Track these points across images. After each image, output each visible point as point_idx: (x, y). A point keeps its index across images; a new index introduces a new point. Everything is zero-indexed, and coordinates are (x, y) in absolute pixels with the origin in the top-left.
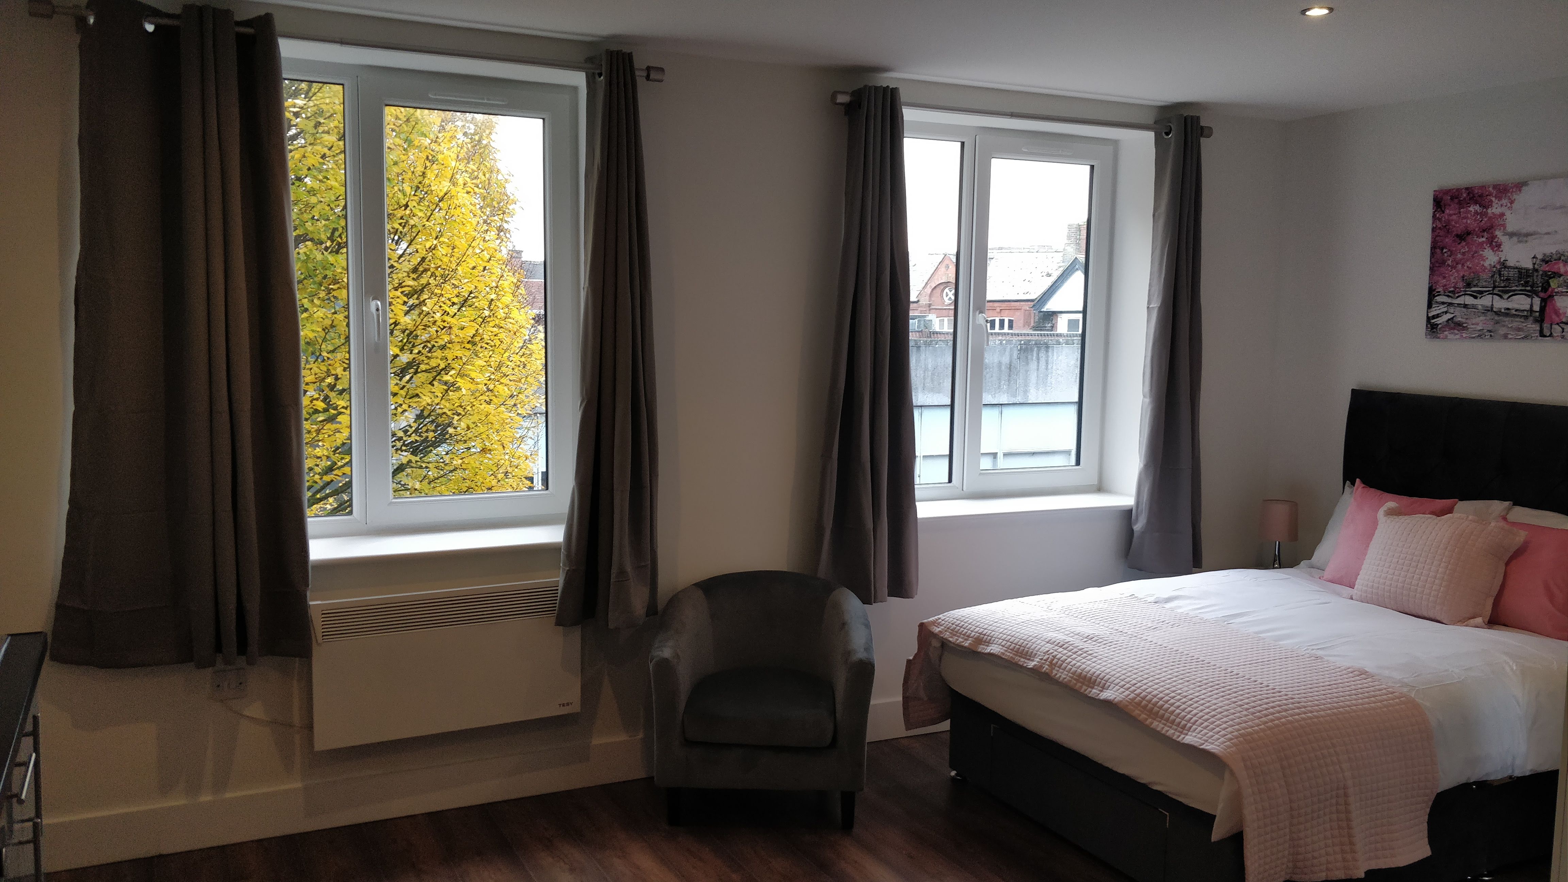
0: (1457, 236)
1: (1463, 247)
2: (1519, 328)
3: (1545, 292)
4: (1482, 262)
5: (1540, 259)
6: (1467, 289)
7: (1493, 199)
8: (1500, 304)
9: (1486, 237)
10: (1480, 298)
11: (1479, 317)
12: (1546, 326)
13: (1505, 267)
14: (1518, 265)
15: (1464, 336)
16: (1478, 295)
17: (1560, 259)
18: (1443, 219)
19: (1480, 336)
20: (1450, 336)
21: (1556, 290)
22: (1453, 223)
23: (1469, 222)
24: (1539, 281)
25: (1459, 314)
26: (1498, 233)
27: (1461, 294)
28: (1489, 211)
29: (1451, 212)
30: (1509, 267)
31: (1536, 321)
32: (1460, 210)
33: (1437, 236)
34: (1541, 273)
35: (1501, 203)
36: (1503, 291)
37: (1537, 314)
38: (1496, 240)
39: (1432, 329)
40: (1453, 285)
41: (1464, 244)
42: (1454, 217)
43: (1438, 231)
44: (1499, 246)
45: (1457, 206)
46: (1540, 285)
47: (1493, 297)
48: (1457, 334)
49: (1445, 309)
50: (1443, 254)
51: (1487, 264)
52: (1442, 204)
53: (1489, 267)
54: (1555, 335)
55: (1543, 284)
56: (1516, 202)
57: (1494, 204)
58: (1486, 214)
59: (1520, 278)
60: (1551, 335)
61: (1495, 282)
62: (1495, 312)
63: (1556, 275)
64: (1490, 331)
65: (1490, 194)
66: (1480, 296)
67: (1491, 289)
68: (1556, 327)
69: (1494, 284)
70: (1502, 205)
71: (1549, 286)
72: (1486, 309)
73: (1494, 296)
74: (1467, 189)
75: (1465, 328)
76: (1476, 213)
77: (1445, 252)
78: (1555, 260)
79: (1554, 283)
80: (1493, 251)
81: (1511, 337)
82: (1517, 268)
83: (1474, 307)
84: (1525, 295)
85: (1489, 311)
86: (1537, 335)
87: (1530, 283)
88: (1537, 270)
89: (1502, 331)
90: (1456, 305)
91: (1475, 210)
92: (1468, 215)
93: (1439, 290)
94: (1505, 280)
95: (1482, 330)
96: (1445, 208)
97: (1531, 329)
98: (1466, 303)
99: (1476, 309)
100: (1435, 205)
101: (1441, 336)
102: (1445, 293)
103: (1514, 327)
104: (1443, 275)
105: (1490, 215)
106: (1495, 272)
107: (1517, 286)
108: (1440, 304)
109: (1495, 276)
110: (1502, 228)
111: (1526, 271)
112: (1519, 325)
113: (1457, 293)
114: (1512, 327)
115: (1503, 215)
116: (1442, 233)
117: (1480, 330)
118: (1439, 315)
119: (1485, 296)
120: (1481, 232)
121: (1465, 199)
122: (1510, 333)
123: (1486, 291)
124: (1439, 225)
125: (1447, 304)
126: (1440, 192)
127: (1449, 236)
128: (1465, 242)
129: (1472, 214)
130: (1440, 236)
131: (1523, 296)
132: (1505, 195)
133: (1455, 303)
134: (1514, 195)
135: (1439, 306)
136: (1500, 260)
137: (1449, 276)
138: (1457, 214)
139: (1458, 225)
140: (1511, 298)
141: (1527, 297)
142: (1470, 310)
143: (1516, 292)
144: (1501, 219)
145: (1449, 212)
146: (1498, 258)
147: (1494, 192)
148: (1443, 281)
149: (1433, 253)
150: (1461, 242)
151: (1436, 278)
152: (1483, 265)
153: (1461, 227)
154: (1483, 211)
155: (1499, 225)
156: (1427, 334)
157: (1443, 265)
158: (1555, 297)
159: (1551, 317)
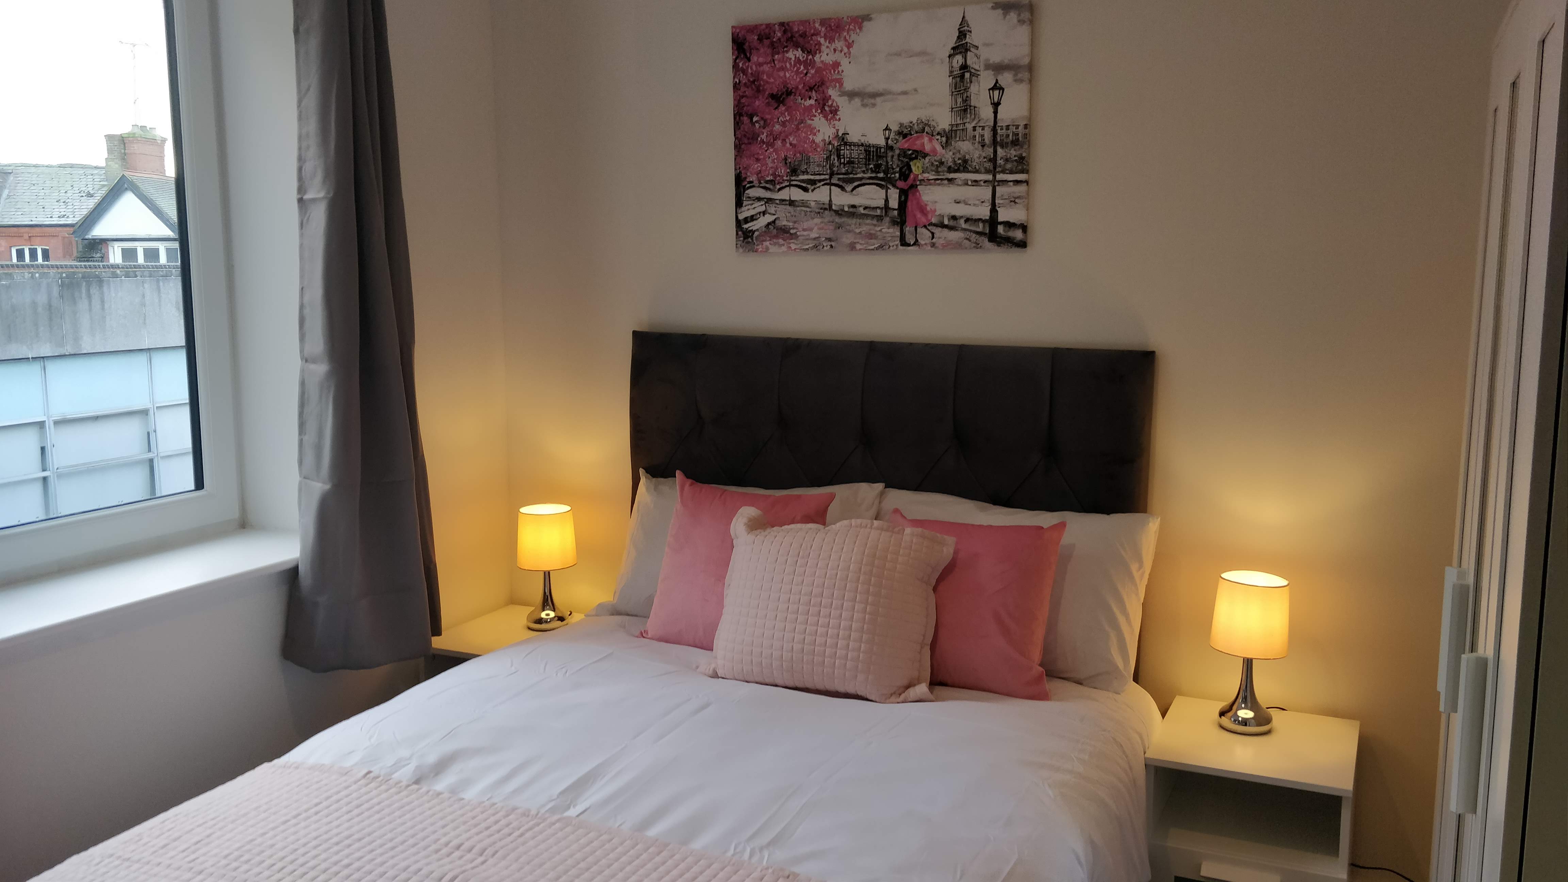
0: (773, 96)
1: (782, 114)
2: (871, 234)
3: (905, 180)
4: (811, 137)
5: (895, 132)
6: (793, 178)
7: (822, 40)
8: (841, 199)
9: (815, 98)
10: (813, 191)
11: (813, 219)
12: (908, 229)
13: (846, 144)
15: (793, 248)
16: (809, 186)
17: (923, 131)
18: (750, 70)
19: (816, 247)
20: (773, 249)
21: (920, 177)
22: (765, 77)
23: (788, 75)
25: (784, 216)
26: (831, 92)
27: (784, 185)
28: (817, 58)
29: (761, 60)
30: (851, 144)
31: (894, 223)
32: (773, 56)
33: (742, 97)
34: (897, 152)
35: (833, 46)
36: (844, 180)
37: (896, 213)
38: (830, 103)
39: (745, 239)
40: (771, 172)
41: (783, 109)
42: (766, 68)
43: (743, 89)
44: (835, 111)
45: (769, 51)
46: (898, 169)
47: (830, 190)
48: (783, 245)
49: (763, 208)
50: (753, 124)
51: (818, 139)
52: (746, 47)
53: (821, 144)
54: (922, 242)
55: (901, 169)
56: (855, 46)
57: (823, 48)
58: (812, 63)
59: (868, 159)
60: (916, 243)
61: (832, 166)
62: (835, 211)
63: (920, 154)
64: (829, 240)
65: (817, 33)
66: (813, 187)
67: (827, 177)
68: (924, 230)
69: (830, 169)
70: (835, 50)
71: (910, 170)
72: (822, 206)
73: (833, 188)
74: (782, 24)
75: (794, 236)
76: (798, 61)
77: (757, 122)
78: (917, 132)
79: (916, 167)
80: (827, 120)
81: (861, 247)
82: (862, 145)
83: (804, 204)
84: (877, 185)
85: (825, 209)
86: (897, 243)
87: (883, 168)
88: (891, 148)
89: (847, 239)
90: (778, 202)
91: (796, 57)
92: (786, 65)
93: (751, 180)
94: (847, 164)
95: (818, 238)
96: (751, 54)
97: (887, 235)
98: (792, 199)
99: (808, 207)
100: (735, 48)
101: (760, 248)
102: (761, 183)
103: (863, 232)
104: (755, 156)
105: (819, 65)
106: (831, 151)
107: (864, 172)
108: (754, 200)
109: (832, 157)
110: (837, 84)
111: (877, 150)
112: (870, 230)
113: (778, 184)
114: (860, 233)
115: (836, 65)
116: (749, 92)
117: (815, 239)
118: (754, 218)
119: (819, 187)
120: (807, 90)
121: (779, 39)
122: (858, 242)
123: (820, 181)
124: (744, 80)
125: (765, 200)
126: (742, 28)
127: (760, 97)
128: (784, 105)
129: (793, 63)
130: (746, 96)
131: (874, 186)
132: (839, 35)
133: (775, 198)
134: (852, 35)
135: (752, 204)
136: (837, 133)
137: (764, 159)
138: (770, 63)
139: (772, 80)
140: (857, 189)
141: (881, 187)
142: (798, 208)
143: (864, 181)
144: (834, 71)
145: (758, 60)
146: (834, 131)
147: (823, 29)
148: (757, 166)
149: (738, 123)
150: (779, 106)
151: (745, 161)
152: (813, 141)
153: (777, 83)
154: (807, 59)
155: (833, 80)
156: (739, 246)
157: (755, 142)
158: (917, 187)
159: (915, 216)
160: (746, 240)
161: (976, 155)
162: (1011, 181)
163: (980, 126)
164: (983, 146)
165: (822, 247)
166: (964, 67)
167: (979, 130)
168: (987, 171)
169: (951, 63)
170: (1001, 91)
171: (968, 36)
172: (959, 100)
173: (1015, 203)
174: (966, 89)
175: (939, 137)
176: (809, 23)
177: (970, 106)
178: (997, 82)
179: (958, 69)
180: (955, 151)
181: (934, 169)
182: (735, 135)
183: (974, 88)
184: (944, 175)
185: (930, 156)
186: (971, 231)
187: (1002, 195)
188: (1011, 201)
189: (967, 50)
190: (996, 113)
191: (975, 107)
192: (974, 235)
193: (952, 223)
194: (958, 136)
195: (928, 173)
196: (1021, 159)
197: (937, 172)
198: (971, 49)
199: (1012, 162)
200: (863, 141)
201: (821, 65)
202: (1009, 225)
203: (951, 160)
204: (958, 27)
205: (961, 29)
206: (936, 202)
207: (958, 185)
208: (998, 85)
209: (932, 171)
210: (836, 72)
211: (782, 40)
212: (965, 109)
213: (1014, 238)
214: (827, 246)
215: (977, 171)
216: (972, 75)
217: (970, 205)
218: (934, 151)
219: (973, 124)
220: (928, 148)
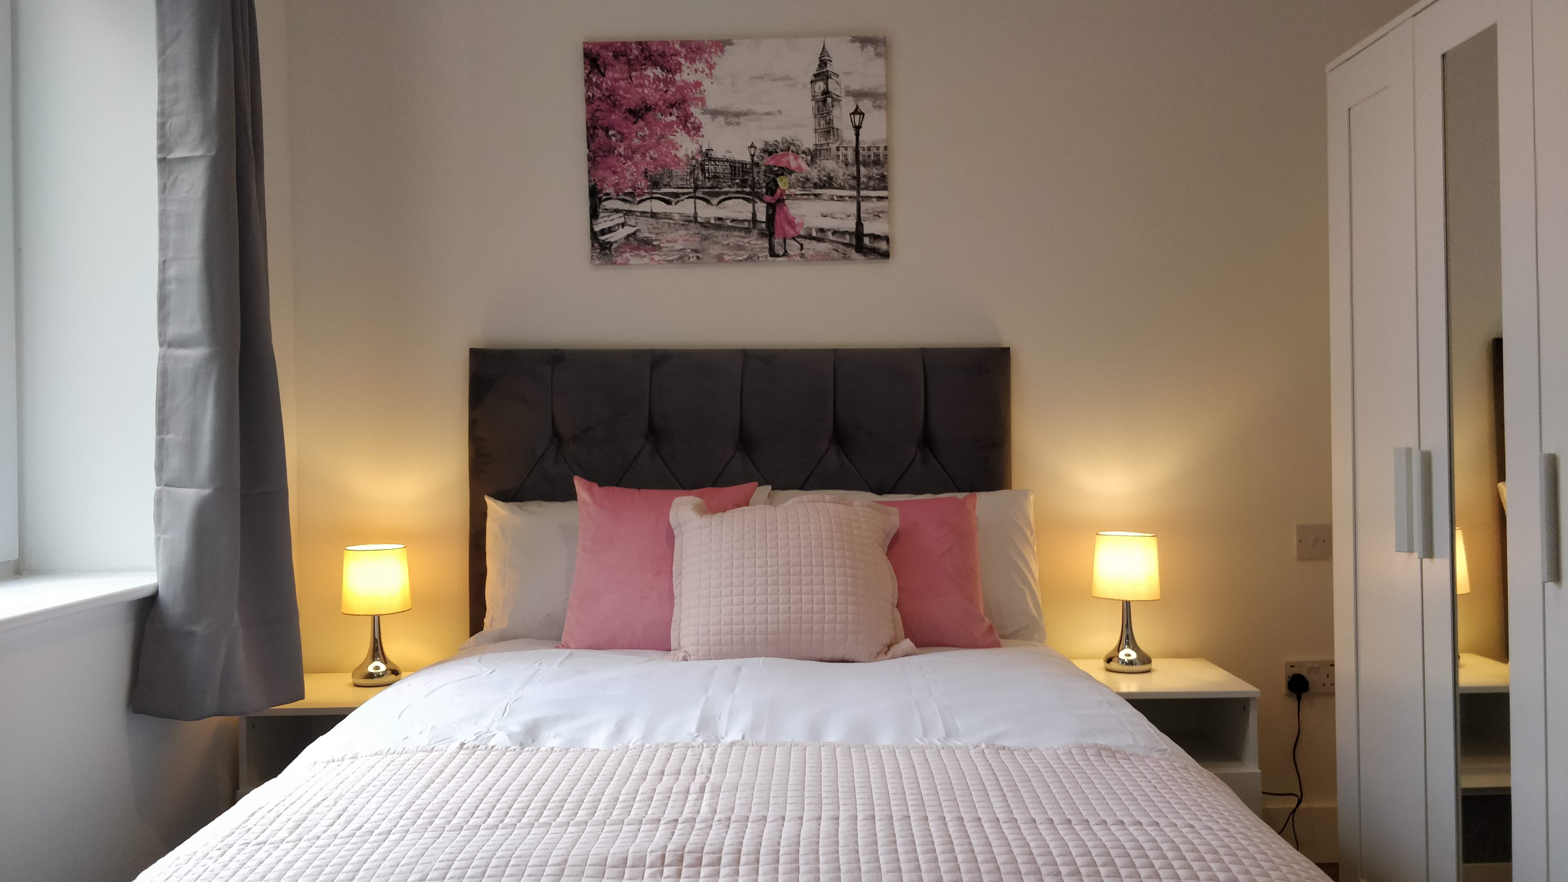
0: (630, 111)
1: (641, 129)
3: (772, 195)
4: (673, 152)
5: (760, 150)
6: (655, 191)
7: (682, 61)
8: (707, 212)
9: (676, 115)
10: (676, 203)
11: (677, 230)
12: (777, 241)
13: (710, 159)
14: (728, 156)
16: (672, 199)
17: (789, 149)
18: (604, 85)
19: (681, 258)
20: (634, 261)
21: (787, 192)
22: (622, 92)
23: (646, 91)
24: (761, 179)
26: (692, 109)
27: (644, 197)
28: (677, 77)
29: (616, 76)
30: (715, 160)
31: (762, 235)
32: (630, 73)
33: (597, 110)
34: (763, 168)
35: (694, 67)
36: (709, 194)
37: (764, 225)
38: (692, 120)
39: (601, 251)
40: (630, 185)
41: (643, 123)
42: (622, 84)
43: (597, 103)
44: (697, 128)
45: (626, 68)
46: (764, 185)
47: (695, 203)
48: (645, 256)
49: (622, 220)
50: (609, 137)
51: (681, 154)
52: (599, 62)
53: (684, 159)
54: (790, 253)
55: (767, 184)
56: (716, 67)
57: (683, 68)
58: (673, 82)
59: (733, 174)
60: (786, 254)
61: (696, 180)
62: (701, 223)
63: (786, 171)
64: (695, 251)
65: (677, 54)
66: (676, 200)
67: (691, 190)
68: (793, 242)
69: (694, 182)
70: (696, 71)
71: (777, 186)
72: (687, 218)
73: (697, 201)
74: (639, 43)
75: (658, 248)
76: (657, 79)
77: (613, 135)
78: (782, 151)
79: (783, 183)
80: (689, 136)
81: (729, 258)
82: (727, 161)
83: (667, 216)
84: (744, 199)
85: (691, 221)
86: (766, 254)
87: (749, 182)
88: (757, 165)
89: (715, 250)
90: (638, 214)
91: (654, 75)
92: (644, 82)
93: (608, 192)
94: (712, 178)
95: (683, 249)
96: (605, 69)
97: (756, 246)
98: (654, 211)
99: (671, 219)
100: (588, 63)
101: (619, 260)
102: (619, 195)
103: (731, 244)
104: (612, 169)
105: (679, 83)
106: (695, 166)
107: (730, 186)
108: (611, 212)
109: (696, 172)
110: (700, 103)
111: (743, 166)
112: (738, 241)
113: (638, 196)
114: (728, 244)
115: (698, 84)
116: (603, 106)
117: (681, 250)
118: (612, 229)
119: (682, 200)
120: (667, 107)
121: (637, 57)
122: (726, 254)
123: (684, 194)
124: (598, 94)
125: (624, 212)
126: (595, 44)
127: (617, 111)
128: (643, 120)
129: (651, 81)
130: (601, 110)
131: (741, 200)
132: (700, 57)
133: (635, 210)
134: (714, 57)
135: (609, 216)
136: (701, 149)
137: (622, 171)
138: (627, 79)
139: (629, 96)
140: (723, 203)
141: (747, 201)
142: (661, 221)
143: (730, 195)
144: (696, 90)
145: (613, 75)
146: (697, 146)
147: (683, 50)
148: (614, 179)
149: (592, 136)
150: (637, 121)
151: (600, 173)
152: (676, 156)
153: (635, 99)
154: (667, 77)
155: (695, 99)
156: (595, 257)
157: (611, 155)
158: (784, 202)
159: (783, 229)
160: (603, 252)
161: (840, 174)
162: (874, 197)
163: (843, 147)
164: (847, 165)
165: (687, 258)
166: (826, 93)
167: (842, 150)
168: (852, 188)
169: (813, 88)
170: (862, 116)
171: (828, 65)
172: (822, 122)
173: (879, 216)
174: (828, 113)
175: (804, 156)
176: (668, 44)
177: (833, 128)
178: (857, 107)
179: (820, 94)
180: (820, 169)
181: (800, 184)
182: (588, 148)
183: (835, 112)
184: (810, 191)
185: (796, 172)
186: (838, 243)
187: (866, 210)
188: (875, 215)
189: (828, 77)
190: (857, 135)
191: (837, 129)
192: (841, 247)
193: (820, 235)
194: (822, 155)
195: (795, 188)
196: (883, 178)
197: (804, 188)
198: (832, 77)
199: (875, 180)
200: (728, 158)
201: (682, 84)
202: (875, 237)
203: (816, 177)
204: (819, 56)
205: (822, 59)
206: (803, 216)
207: (825, 200)
208: (858, 110)
209: (798, 186)
210: (698, 91)
211: (640, 58)
212: (828, 130)
213: (879, 249)
214: (693, 257)
215: (841, 188)
216: (833, 100)
217: (836, 218)
218: (800, 168)
219: (837, 145)
220: (793, 165)
